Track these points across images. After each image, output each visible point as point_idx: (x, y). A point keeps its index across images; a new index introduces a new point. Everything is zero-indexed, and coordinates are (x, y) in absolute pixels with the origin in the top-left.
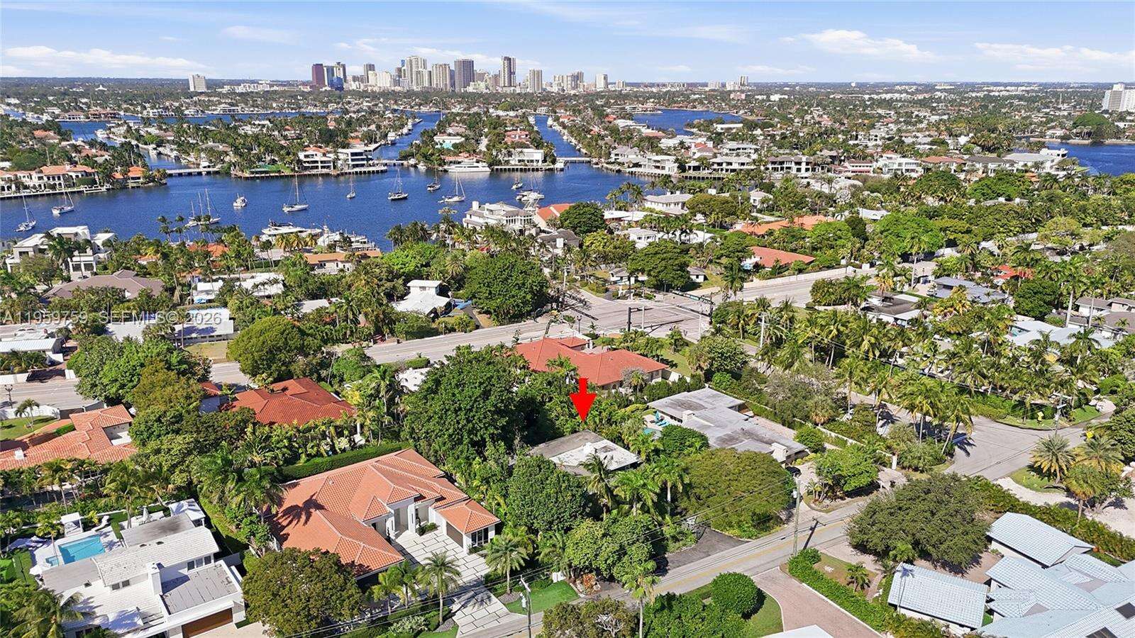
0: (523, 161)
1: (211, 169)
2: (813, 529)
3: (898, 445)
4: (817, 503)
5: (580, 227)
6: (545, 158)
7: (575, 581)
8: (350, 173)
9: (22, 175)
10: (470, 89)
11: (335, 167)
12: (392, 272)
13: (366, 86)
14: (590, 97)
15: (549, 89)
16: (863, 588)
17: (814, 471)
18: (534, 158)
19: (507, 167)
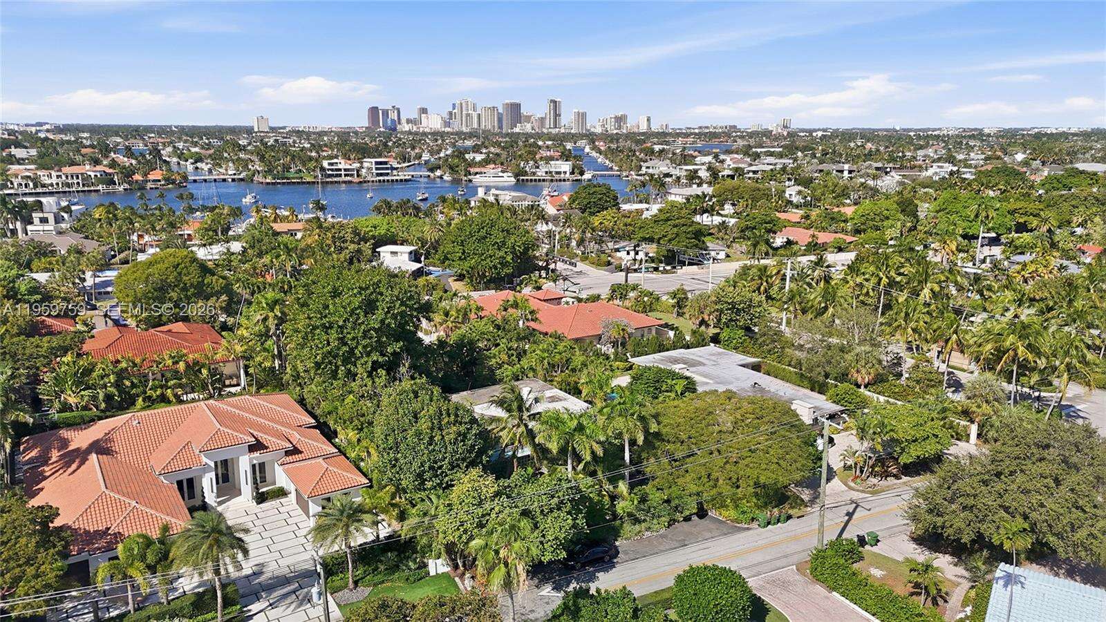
0: (551, 172)
1: (235, 177)
2: (850, 515)
3: (979, 407)
4: (859, 481)
5: (590, 208)
6: (573, 170)
7: (464, 574)
8: (373, 181)
9: (41, 174)
10: (517, 130)
11: (358, 176)
12: (359, 234)
13: (419, 128)
14: (630, 136)
15: (592, 130)
16: (935, 603)
17: (854, 432)
18: (562, 170)
19: (533, 178)
